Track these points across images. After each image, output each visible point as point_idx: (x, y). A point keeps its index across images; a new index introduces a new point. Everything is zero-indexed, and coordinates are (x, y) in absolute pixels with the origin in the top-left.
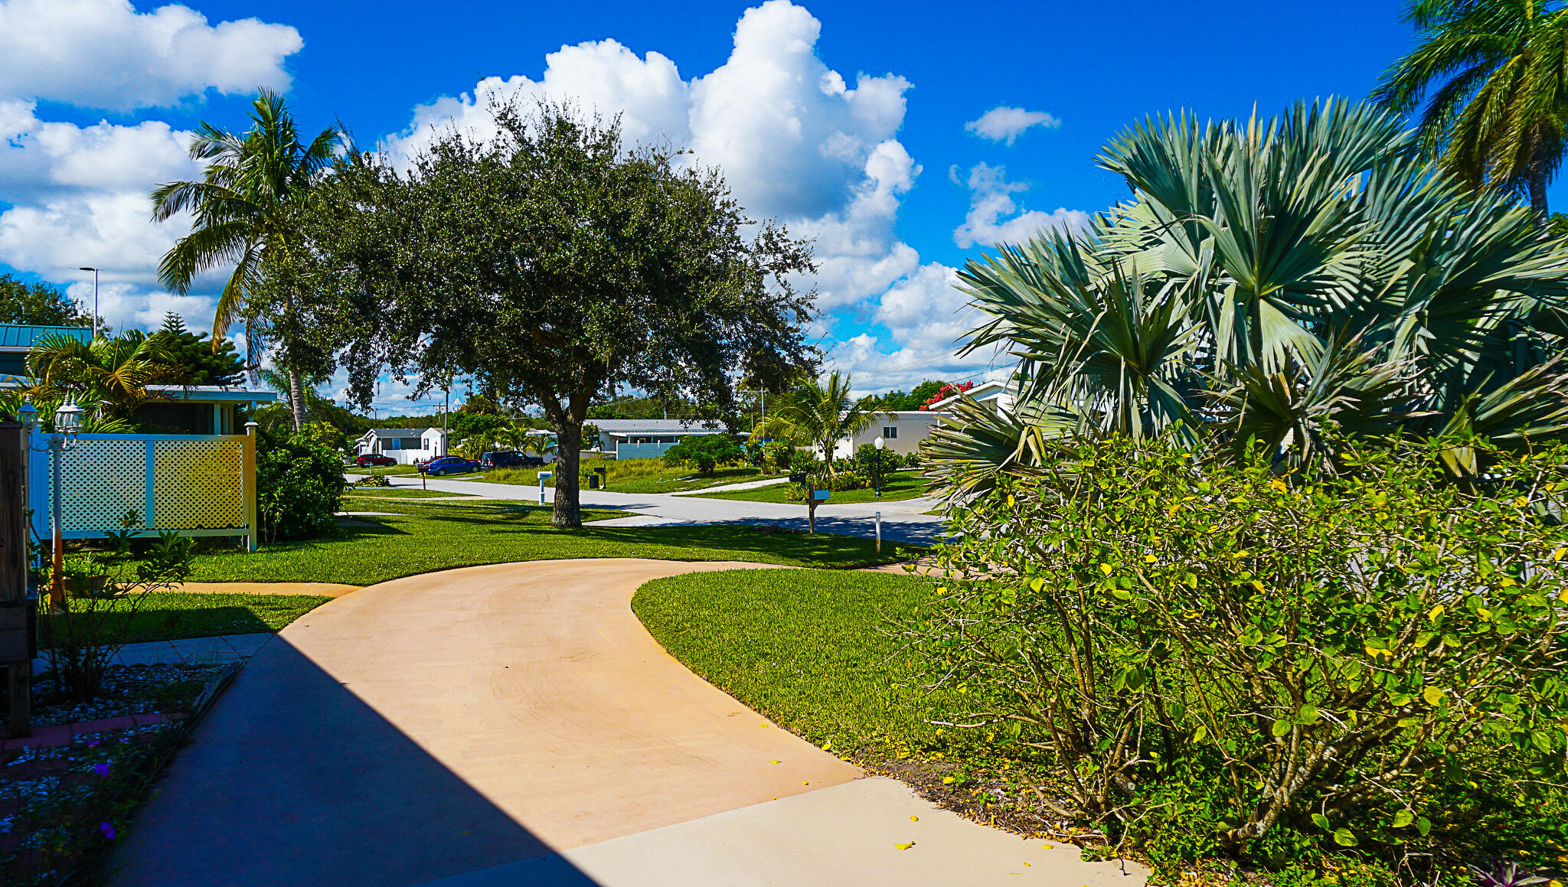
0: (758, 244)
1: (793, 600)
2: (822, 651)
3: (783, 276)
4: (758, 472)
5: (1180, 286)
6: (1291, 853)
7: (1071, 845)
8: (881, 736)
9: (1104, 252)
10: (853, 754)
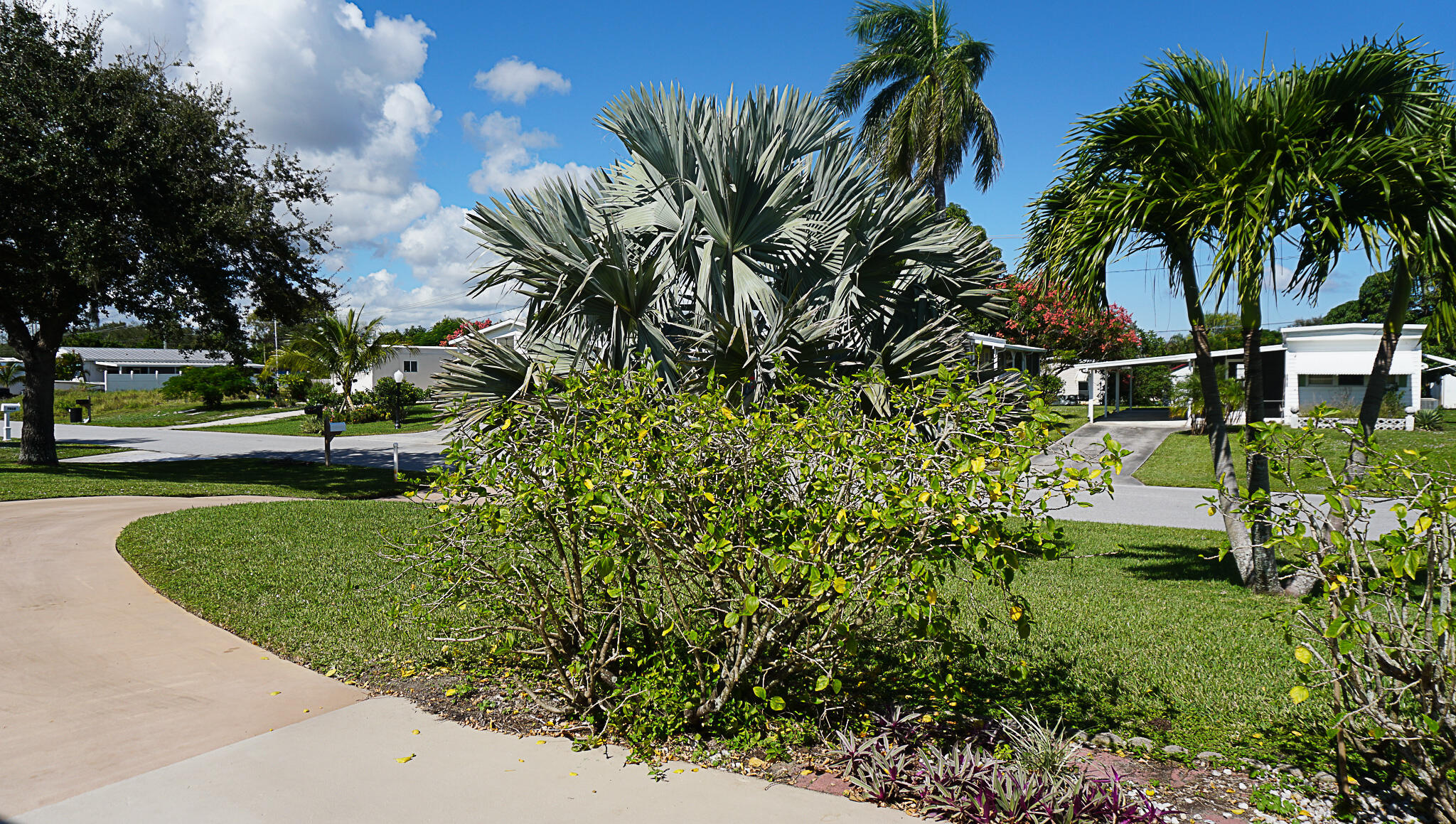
0: (267, 171)
1: (302, 532)
2: (330, 580)
3: (295, 205)
4: (271, 404)
5: (668, 239)
6: (742, 722)
7: (562, 738)
8: (387, 657)
9: (605, 204)
10: (358, 677)
